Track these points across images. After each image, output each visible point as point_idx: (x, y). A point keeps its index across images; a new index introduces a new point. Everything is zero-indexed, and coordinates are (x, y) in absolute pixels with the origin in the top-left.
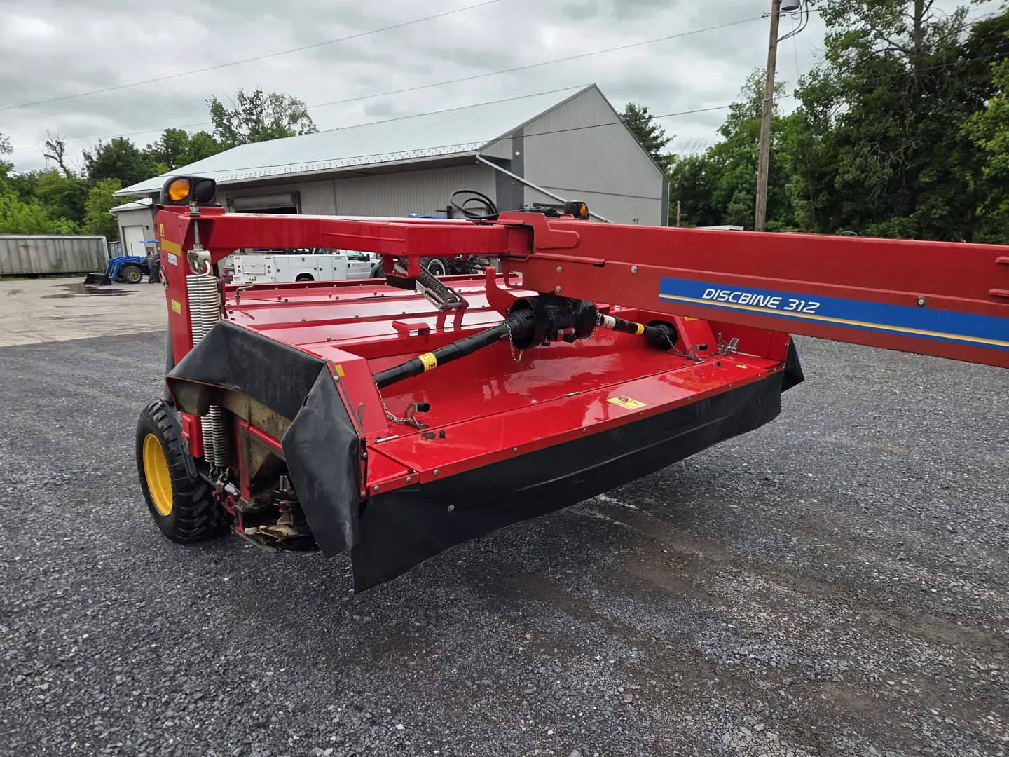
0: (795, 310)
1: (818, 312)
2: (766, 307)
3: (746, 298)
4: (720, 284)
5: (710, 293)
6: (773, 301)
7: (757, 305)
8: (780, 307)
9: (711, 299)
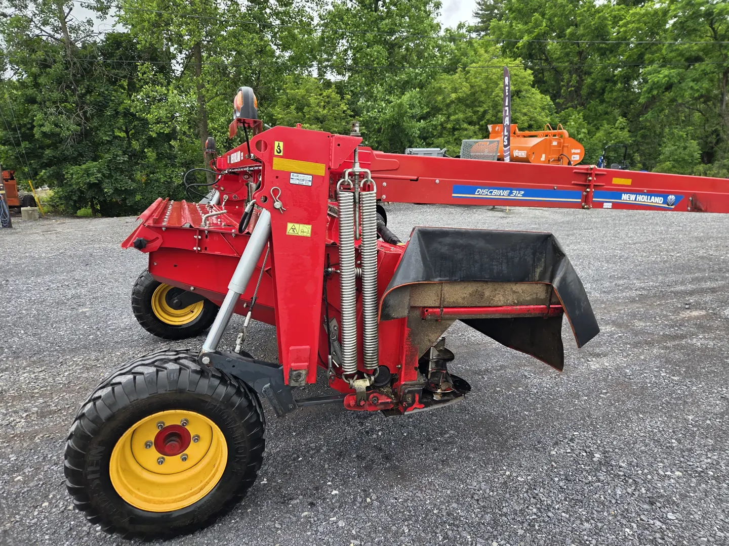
0: (515, 196)
1: (523, 195)
2: (503, 195)
3: (495, 192)
4: (483, 186)
5: (479, 191)
6: (506, 192)
7: (500, 195)
8: (509, 195)
9: (479, 194)
